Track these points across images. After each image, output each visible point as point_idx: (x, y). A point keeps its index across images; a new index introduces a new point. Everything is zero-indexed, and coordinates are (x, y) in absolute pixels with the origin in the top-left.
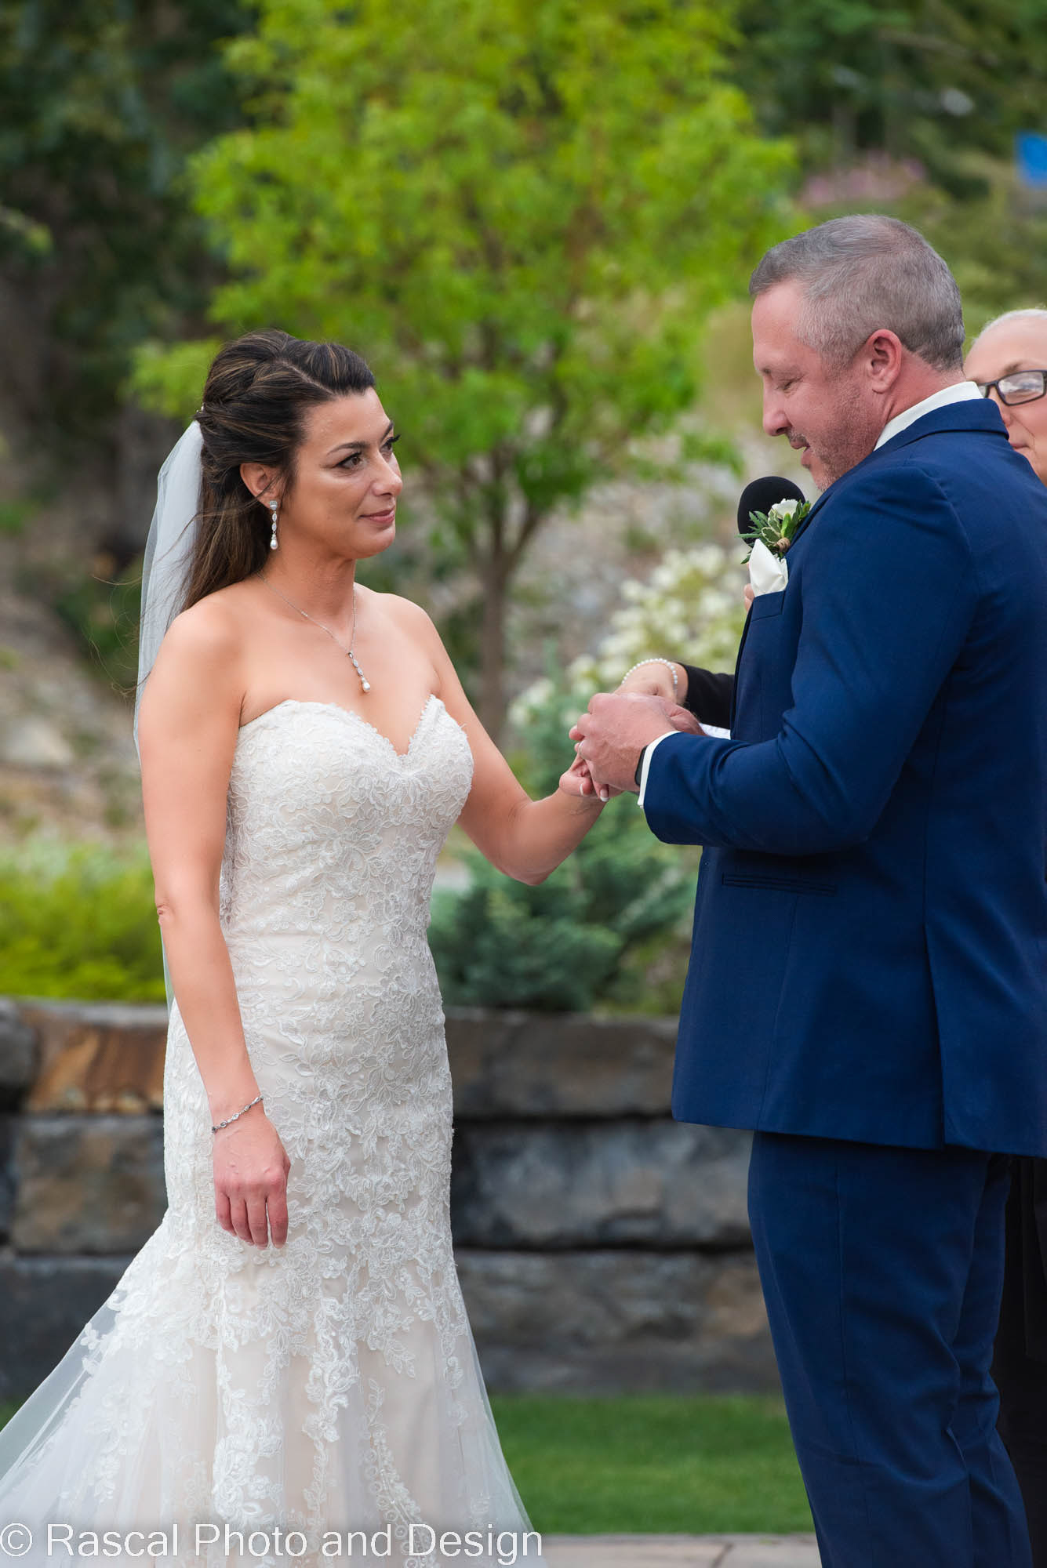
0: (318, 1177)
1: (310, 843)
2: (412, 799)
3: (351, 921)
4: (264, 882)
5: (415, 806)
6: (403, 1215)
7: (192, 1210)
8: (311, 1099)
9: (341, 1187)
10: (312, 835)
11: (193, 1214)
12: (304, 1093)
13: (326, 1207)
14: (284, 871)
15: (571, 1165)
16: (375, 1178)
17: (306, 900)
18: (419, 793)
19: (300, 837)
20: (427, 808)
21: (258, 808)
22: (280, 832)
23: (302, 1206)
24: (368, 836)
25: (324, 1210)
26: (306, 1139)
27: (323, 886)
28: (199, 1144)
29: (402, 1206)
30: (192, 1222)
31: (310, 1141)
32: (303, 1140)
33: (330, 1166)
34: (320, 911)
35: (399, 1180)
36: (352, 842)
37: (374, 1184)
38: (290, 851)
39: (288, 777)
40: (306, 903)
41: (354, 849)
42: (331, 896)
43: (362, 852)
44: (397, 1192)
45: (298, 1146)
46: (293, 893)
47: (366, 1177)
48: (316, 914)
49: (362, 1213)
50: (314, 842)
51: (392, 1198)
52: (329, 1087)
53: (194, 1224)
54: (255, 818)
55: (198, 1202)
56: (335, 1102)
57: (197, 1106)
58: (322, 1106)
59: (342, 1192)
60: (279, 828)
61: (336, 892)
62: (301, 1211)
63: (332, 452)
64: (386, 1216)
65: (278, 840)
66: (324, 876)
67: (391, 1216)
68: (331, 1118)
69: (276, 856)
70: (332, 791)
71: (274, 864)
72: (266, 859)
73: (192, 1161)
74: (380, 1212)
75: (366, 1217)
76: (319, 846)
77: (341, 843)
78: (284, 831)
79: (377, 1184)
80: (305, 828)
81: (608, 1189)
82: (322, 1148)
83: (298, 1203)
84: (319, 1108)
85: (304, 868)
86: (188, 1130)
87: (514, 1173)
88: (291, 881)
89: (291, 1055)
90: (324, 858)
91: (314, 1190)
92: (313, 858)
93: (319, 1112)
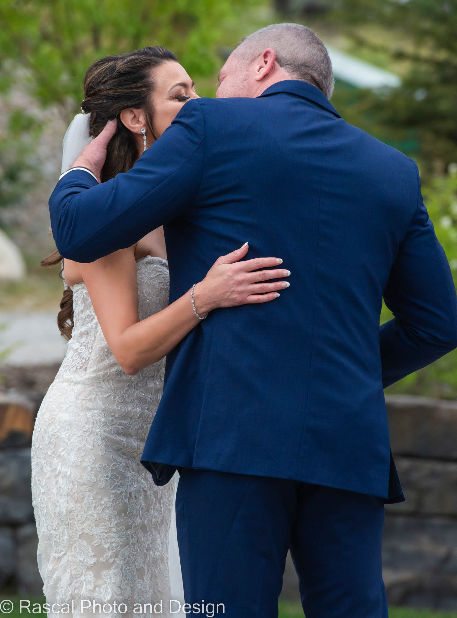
7: (65, 531)
11: (66, 533)
28: (70, 494)
30: (65, 537)
53: (67, 539)
55: (69, 526)
57: (68, 474)
63: (172, 89)
73: (65, 504)
86: (63, 486)
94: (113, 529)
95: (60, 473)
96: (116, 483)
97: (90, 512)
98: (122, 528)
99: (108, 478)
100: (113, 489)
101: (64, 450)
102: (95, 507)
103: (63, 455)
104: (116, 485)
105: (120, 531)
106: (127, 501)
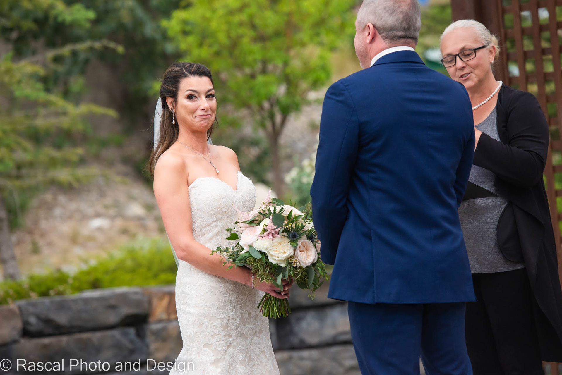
0: (233, 328)
1: (214, 222)
2: (242, 203)
3: (230, 245)
4: (201, 237)
5: (243, 205)
6: (259, 337)
8: (228, 303)
9: (240, 330)
10: (215, 219)
12: (225, 302)
13: (237, 337)
14: (208, 232)
15: (322, 320)
16: (249, 326)
17: (216, 240)
18: (244, 201)
19: (211, 220)
20: (247, 205)
21: (196, 213)
22: (205, 220)
23: (229, 338)
24: (231, 217)
25: (236, 338)
26: (228, 317)
27: (220, 235)
29: (258, 335)
31: (229, 317)
32: (227, 317)
33: (236, 324)
34: (221, 243)
35: (256, 326)
36: (227, 219)
37: (249, 328)
38: (208, 225)
39: (204, 202)
40: (216, 241)
41: (228, 221)
42: (223, 238)
43: (230, 222)
44: (256, 330)
45: (226, 319)
46: (211, 239)
47: (246, 326)
48: (219, 244)
49: (247, 338)
50: (215, 221)
51: (255, 332)
52: (232, 299)
54: (195, 217)
56: (235, 303)
58: (231, 305)
59: (240, 332)
60: (204, 219)
61: (224, 236)
62: (229, 340)
63: (185, 92)
64: (254, 338)
65: (204, 222)
66: (220, 232)
67: (255, 337)
68: (234, 309)
69: (204, 227)
70: (219, 203)
71: (204, 230)
72: (201, 229)
74: (252, 337)
75: (248, 339)
76: (217, 222)
77: (224, 220)
78: (206, 219)
79: (250, 327)
80: (212, 217)
81: (334, 326)
82: (233, 319)
83: (228, 337)
84: (231, 306)
85: (214, 230)
87: (304, 324)
88: (210, 235)
89: (220, 290)
90: (219, 226)
91: (232, 332)
92: (216, 226)
93: (231, 307)
94: (222, 339)
95: (187, 312)
96: (221, 312)
97: (208, 331)
98: (227, 338)
99: (216, 310)
100: (219, 316)
101: (189, 298)
102: (210, 328)
103: (188, 302)
104: (221, 314)
105: (226, 340)
106: (227, 322)
